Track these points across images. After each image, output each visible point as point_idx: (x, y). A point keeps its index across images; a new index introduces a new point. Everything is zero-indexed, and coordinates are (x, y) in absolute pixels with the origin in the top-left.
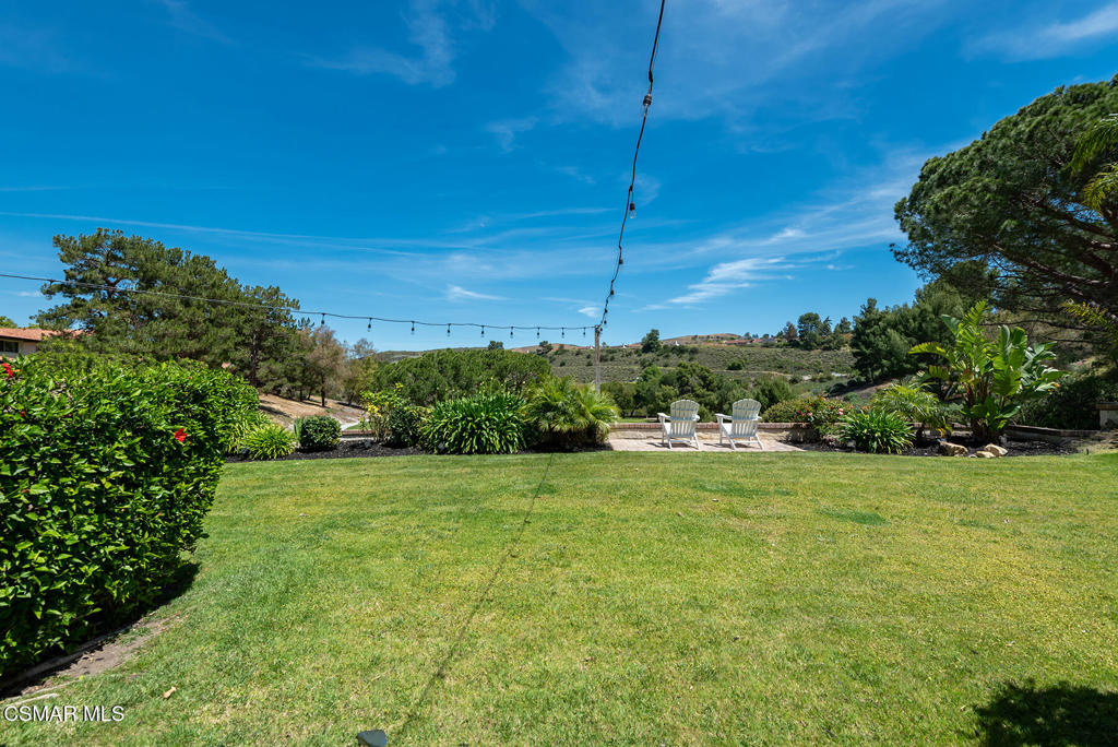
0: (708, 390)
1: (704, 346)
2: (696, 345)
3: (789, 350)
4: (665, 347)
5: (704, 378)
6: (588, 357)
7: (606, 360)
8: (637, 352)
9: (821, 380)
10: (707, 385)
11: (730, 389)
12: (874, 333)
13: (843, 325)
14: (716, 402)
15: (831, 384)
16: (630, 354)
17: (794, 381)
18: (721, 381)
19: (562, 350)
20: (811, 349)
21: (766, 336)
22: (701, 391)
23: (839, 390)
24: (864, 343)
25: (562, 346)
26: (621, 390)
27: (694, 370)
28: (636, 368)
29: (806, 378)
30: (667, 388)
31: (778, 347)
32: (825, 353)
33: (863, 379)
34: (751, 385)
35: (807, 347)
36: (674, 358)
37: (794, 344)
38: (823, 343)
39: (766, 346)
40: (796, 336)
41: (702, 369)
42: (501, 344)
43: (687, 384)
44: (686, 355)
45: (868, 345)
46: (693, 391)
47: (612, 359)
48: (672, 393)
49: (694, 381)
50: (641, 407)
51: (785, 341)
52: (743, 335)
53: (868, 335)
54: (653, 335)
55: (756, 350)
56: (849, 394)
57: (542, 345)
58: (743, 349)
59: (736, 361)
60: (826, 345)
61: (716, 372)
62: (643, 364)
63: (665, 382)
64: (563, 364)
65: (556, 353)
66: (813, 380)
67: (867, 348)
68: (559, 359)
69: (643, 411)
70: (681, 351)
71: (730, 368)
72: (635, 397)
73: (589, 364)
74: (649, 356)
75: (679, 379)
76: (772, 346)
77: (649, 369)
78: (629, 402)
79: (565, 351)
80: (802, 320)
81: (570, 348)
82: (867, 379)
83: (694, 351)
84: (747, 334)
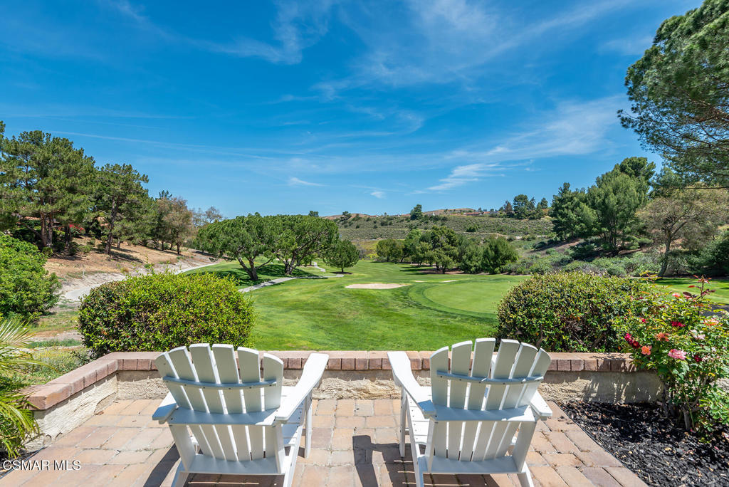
0: (452, 245)
1: (451, 216)
2: (446, 216)
3: (507, 219)
4: (426, 216)
5: (449, 237)
6: (375, 222)
7: (387, 225)
8: (407, 219)
9: (528, 240)
10: (452, 242)
11: (467, 245)
12: (567, 208)
13: (543, 203)
14: (458, 254)
15: (536, 242)
16: (402, 221)
17: (510, 240)
18: (461, 239)
19: (358, 218)
20: (521, 219)
21: (492, 210)
22: (447, 246)
23: (542, 247)
24: (561, 214)
25: (358, 215)
26: (394, 245)
27: (443, 232)
28: (406, 230)
29: (518, 238)
30: (424, 244)
31: (500, 217)
32: (530, 222)
33: (558, 239)
34: (482, 242)
35: (519, 217)
36: (431, 224)
37: (511, 215)
38: (529, 215)
39: (492, 216)
40: (511, 210)
41: (449, 231)
42: (317, 213)
43: (438, 241)
44: (439, 222)
45: (564, 216)
46: (442, 246)
47: (390, 224)
48: (428, 247)
49: (443, 239)
50: (408, 256)
51: (504, 213)
52: (477, 209)
53: (563, 209)
54: (418, 208)
55: (485, 219)
56: (549, 250)
57: (344, 214)
58: (477, 218)
59: (472, 226)
60: (531, 216)
61: (458, 233)
62: (411, 228)
63: (423, 239)
64: (358, 227)
65: (353, 220)
66: (523, 239)
67: (563, 217)
68: (356, 223)
69: (409, 259)
70: (436, 219)
71: (468, 231)
72: (404, 250)
73: (375, 227)
74: (415, 222)
75: (432, 238)
76: (496, 216)
77: (414, 231)
78: (400, 252)
79: (360, 218)
80: (516, 200)
81: (363, 217)
82: (561, 239)
83: (445, 219)
84: (480, 209)
